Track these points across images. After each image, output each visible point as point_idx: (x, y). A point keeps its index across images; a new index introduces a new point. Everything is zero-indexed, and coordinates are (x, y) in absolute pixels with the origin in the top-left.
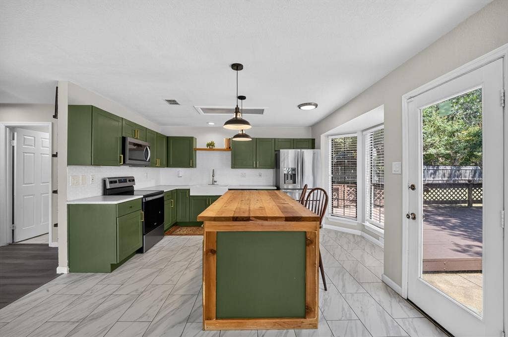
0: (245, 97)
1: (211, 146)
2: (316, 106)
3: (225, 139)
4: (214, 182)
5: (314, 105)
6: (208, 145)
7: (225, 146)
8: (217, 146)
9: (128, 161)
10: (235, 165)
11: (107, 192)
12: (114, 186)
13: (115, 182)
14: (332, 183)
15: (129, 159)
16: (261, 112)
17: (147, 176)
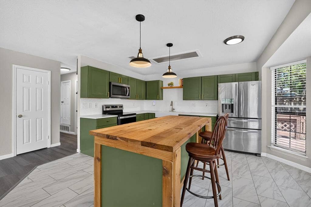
0: (172, 44)
1: (171, 85)
2: (243, 38)
3: (179, 80)
4: (173, 110)
5: (239, 38)
6: (169, 85)
7: (179, 85)
8: (175, 85)
9: (112, 96)
10: (185, 98)
11: (105, 113)
12: (108, 109)
13: (109, 107)
14: (276, 114)
15: (113, 94)
16: (194, 54)
17: (134, 105)
